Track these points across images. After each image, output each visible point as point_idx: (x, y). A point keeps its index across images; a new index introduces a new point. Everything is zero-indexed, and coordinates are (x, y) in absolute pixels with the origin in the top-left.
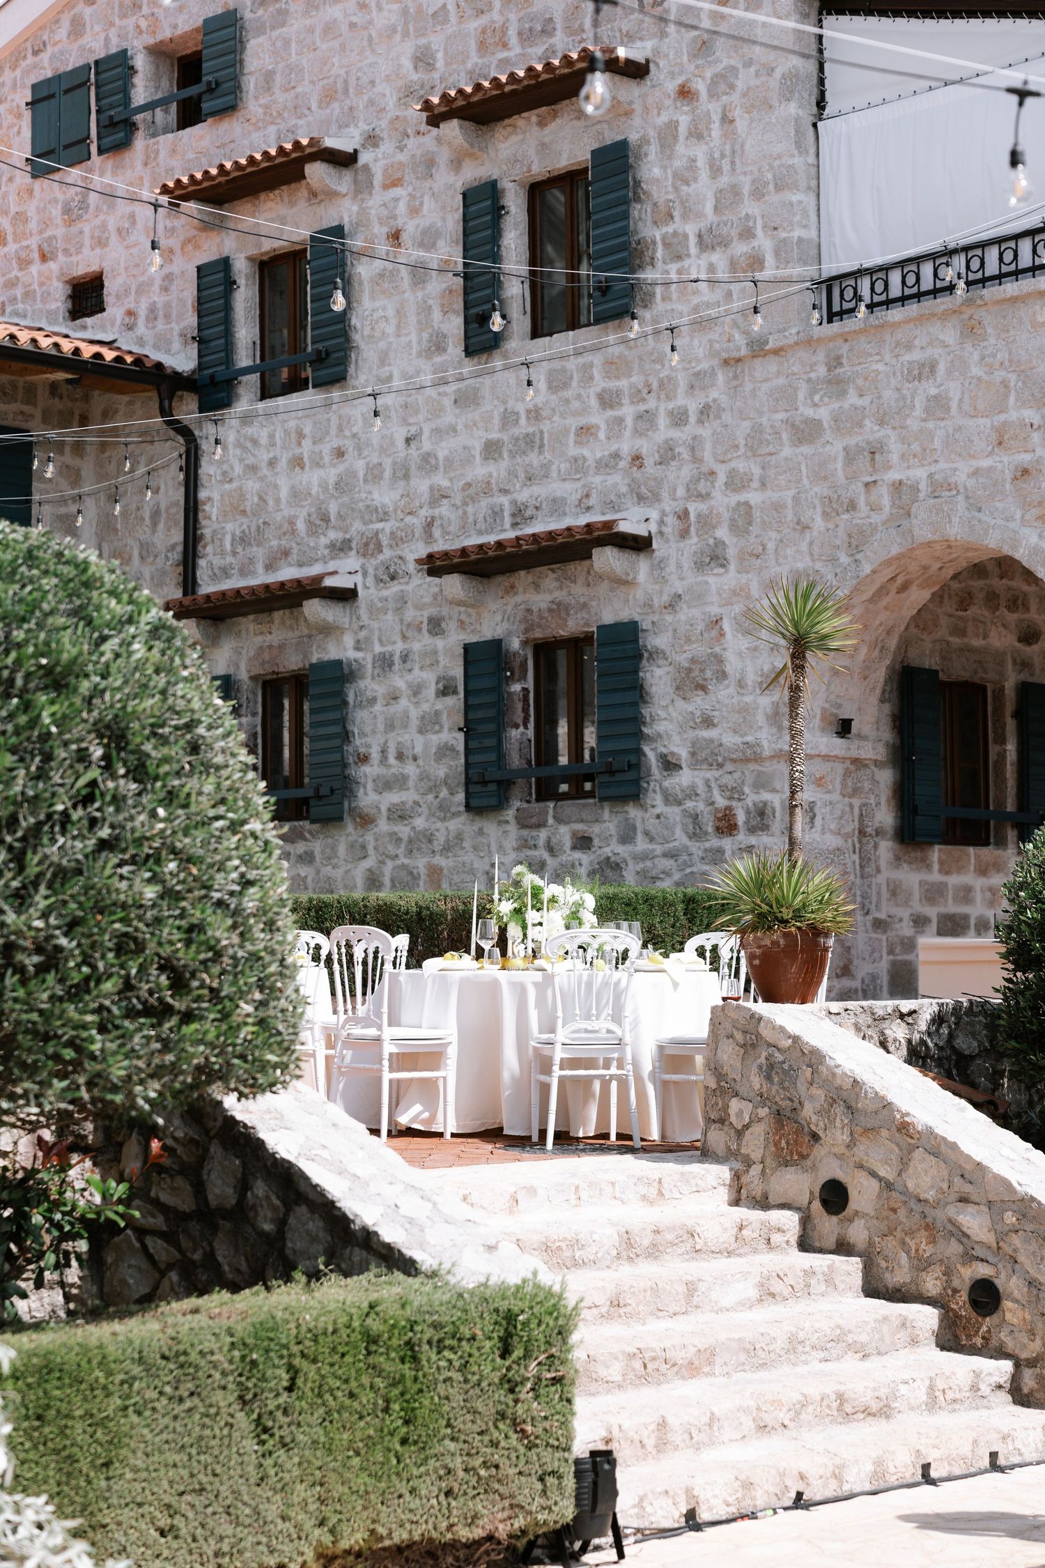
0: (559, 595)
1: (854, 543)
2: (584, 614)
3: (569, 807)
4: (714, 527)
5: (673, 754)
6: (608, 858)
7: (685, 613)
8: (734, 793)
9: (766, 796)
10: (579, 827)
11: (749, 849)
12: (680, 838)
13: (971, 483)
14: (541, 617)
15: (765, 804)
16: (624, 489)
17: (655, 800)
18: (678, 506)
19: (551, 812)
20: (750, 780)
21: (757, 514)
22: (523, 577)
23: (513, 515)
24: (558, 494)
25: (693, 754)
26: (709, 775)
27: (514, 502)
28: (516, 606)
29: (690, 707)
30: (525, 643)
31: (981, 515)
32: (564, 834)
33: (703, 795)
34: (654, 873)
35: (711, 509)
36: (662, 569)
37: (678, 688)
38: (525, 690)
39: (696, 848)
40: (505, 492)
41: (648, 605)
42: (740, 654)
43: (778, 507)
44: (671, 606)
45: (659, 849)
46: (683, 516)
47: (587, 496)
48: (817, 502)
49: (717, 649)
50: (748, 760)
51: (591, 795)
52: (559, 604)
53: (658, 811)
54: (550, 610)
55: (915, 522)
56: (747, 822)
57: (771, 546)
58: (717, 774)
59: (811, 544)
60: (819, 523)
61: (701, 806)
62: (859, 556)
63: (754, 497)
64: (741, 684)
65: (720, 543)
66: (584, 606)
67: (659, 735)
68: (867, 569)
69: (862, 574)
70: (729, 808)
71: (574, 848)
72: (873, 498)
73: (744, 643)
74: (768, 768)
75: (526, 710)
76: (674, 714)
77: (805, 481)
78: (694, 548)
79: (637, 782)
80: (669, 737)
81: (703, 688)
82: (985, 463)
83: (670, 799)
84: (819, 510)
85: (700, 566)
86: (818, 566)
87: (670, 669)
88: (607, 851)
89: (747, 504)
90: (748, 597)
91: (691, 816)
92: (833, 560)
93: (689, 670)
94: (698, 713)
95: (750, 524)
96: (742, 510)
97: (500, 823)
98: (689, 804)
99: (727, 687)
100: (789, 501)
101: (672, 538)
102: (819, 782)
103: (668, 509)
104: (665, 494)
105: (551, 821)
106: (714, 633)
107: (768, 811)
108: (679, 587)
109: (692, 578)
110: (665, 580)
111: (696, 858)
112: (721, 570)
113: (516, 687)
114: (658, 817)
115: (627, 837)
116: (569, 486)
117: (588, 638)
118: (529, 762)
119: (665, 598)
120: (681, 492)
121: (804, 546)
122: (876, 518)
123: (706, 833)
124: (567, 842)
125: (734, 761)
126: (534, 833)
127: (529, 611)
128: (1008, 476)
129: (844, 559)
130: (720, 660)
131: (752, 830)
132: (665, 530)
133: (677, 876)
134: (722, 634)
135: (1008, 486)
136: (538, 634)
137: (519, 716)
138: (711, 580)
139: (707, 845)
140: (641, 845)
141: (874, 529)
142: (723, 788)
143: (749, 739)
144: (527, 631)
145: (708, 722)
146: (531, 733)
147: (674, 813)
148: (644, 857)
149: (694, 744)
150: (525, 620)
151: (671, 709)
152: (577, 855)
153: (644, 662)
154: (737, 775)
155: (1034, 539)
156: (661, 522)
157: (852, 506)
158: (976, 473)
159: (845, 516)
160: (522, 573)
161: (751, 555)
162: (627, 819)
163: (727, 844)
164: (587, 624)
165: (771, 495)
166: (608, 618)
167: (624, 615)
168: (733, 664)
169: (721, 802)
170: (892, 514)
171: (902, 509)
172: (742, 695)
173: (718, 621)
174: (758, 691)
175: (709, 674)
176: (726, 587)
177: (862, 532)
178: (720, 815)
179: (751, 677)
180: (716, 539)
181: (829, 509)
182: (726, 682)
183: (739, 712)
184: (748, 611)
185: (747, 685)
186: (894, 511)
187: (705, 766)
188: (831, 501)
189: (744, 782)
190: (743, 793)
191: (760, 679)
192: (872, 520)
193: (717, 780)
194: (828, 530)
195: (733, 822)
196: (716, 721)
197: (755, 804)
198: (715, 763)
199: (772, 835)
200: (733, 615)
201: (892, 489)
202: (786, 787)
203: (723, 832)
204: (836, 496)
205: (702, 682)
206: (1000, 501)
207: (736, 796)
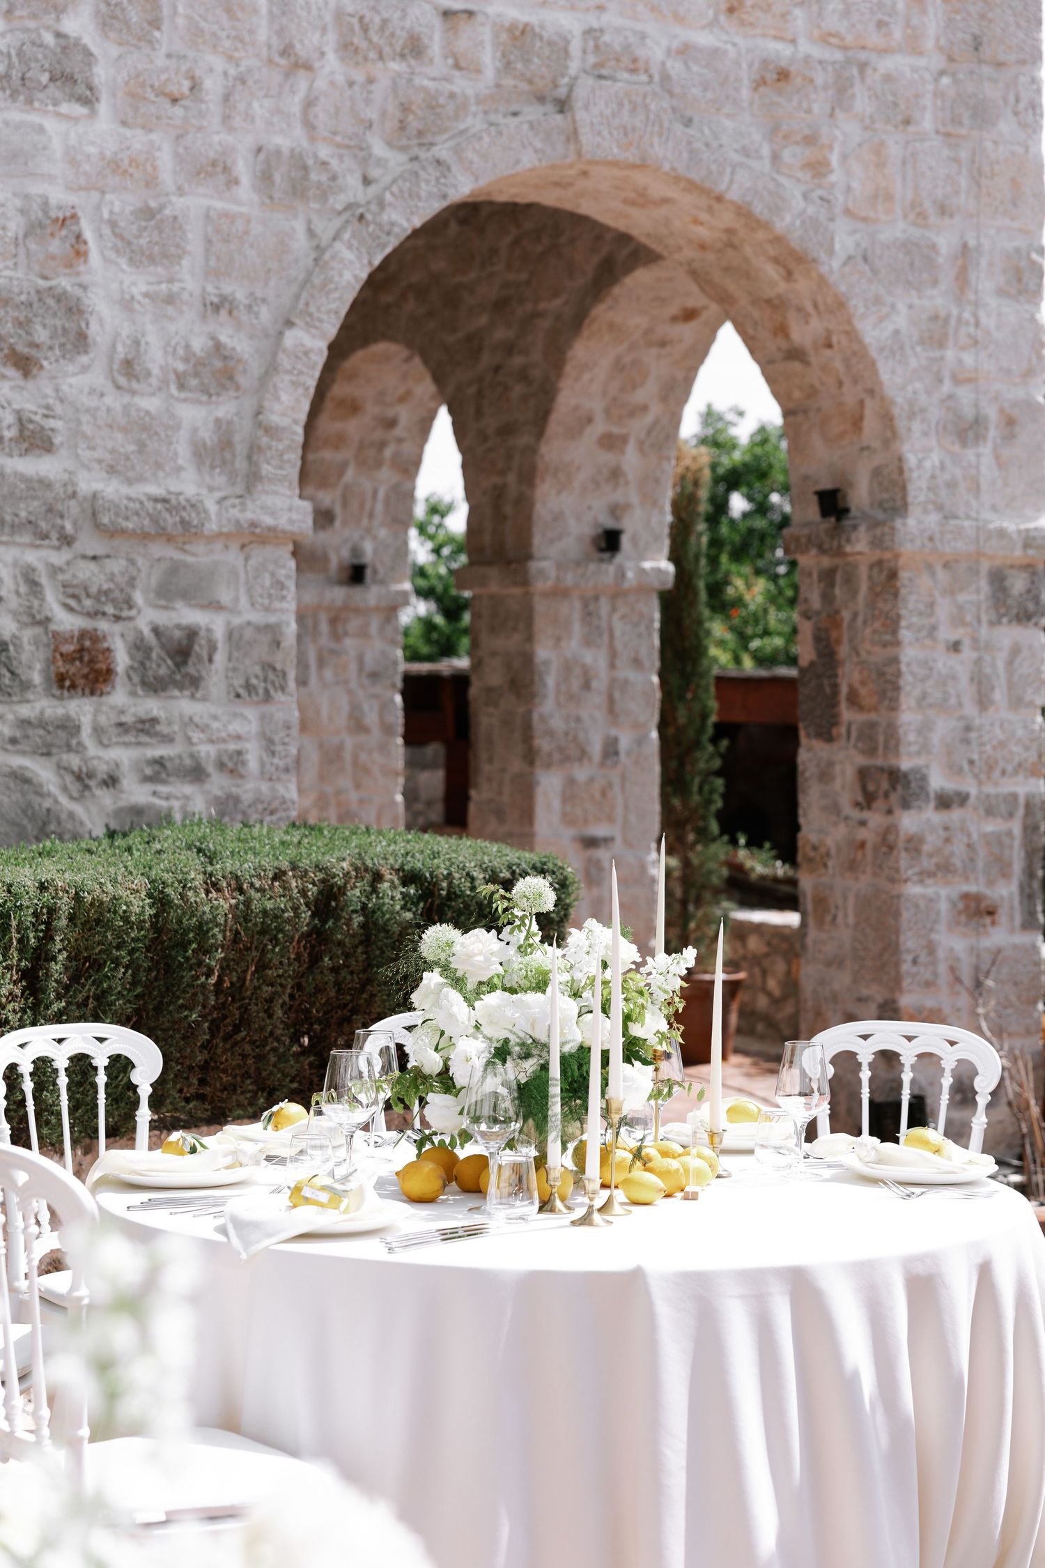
1: (414, 124)
4: (59, 8)
8: (105, 602)
11: (145, 728)
13: (676, 67)
15: (192, 634)
20: (150, 577)
26: (31, 557)
33: (14, 603)
42: (127, 304)
48: (328, 18)
49: (64, 283)
50: (154, 536)
55: (581, 115)
56: (137, 668)
57: (213, 86)
58: (59, 558)
59: (309, 104)
60: (332, 65)
62: (442, 153)
64: (129, 368)
65: (67, 44)
70: (91, 637)
72: (463, 43)
73: (138, 283)
81: (24, 363)
82: (704, 39)
84: (332, 38)
85: (17, 87)
86: (324, 152)
90: (151, 182)
92: (357, 149)
94: (8, 417)
95: (156, 24)
99: (85, 369)
106: (55, 246)
107: (200, 648)
112: (79, 110)
121: (294, 104)
122: (465, 86)
123: (26, 686)
125: (113, 533)
128: (746, 77)
129: (383, 152)
130: (74, 308)
131: (155, 686)
134: (79, 250)
135: (745, 93)
138: (50, 124)
139: (25, 711)
141: (462, 108)
142: (73, 594)
143: (157, 490)
145: (35, 440)
154: (116, 566)
157: (415, 48)
158: (685, 51)
159: (395, 66)
161: (160, 93)
163: (82, 709)
168: (106, 322)
169: (67, 622)
170: (498, 86)
171: (530, 82)
172: (133, 393)
173: (67, 220)
174: (173, 389)
175: (41, 335)
176: (92, 150)
177: (432, 105)
178: (69, 648)
179: (155, 358)
180: (59, 35)
181: (358, 40)
182: (84, 359)
183: (125, 430)
184: (148, 213)
185: (149, 374)
186: (509, 82)
187: (26, 538)
188: (365, 29)
189: (132, 582)
190: (130, 604)
191: (181, 367)
192: (456, 89)
193: (54, 571)
194: (351, 84)
195: (103, 666)
196: (57, 440)
197: (156, 631)
198: (54, 535)
199: (204, 699)
200: (106, 215)
201: (504, 36)
202: (244, 602)
203: (73, 686)
204: (377, 20)
205: (22, 349)
206: (728, 116)
207: (110, 610)
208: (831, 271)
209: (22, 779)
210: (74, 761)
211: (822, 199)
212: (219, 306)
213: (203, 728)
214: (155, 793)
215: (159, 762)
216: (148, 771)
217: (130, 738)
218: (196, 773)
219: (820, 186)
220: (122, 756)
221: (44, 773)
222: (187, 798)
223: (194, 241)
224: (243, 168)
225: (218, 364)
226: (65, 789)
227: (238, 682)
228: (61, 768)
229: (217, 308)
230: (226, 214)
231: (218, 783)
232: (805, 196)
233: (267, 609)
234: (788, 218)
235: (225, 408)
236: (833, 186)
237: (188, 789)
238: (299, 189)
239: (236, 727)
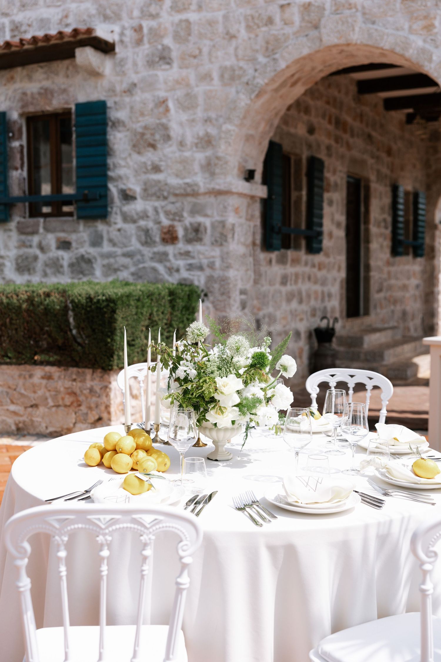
0: (47, 84)
1: (271, 47)
2: (64, 96)
3: (54, 222)
4: (162, 37)
5: (130, 189)
6: (82, 256)
7: (139, 97)
8: (177, 216)
9: (200, 219)
10: (62, 235)
11: (187, 254)
12: (135, 245)
13: (368, 3)
14: (33, 97)
15: (199, 224)
16: (93, 11)
17: (116, 219)
18: (135, 23)
19: (41, 225)
20: (187, 208)
21: (195, 29)
22: (19, 72)
23: (12, 30)
24: (45, 16)
25: (145, 190)
26: (157, 204)
27: (12, 22)
28: (15, 91)
29: (143, 159)
30: (21, 115)
31: (375, 27)
32: (51, 239)
33: (152, 217)
34: (116, 266)
35: (160, 25)
36: (122, 66)
37: (134, 146)
38: (22, 146)
39: (147, 251)
40: (6, 15)
41: (112, 90)
42: (181, 124)
43: (211, 23)
44: (130, 90)
45: (119, 251)
46: (139, 29)
47: (66, 16)
48: (242, 19)
49: (164, 121)
50: (187, 195)
51: (70, 214)
52: (46, 90)
53: (119, 226)
54: (40, 94)
55: (323, 31)
56: (185, 236)
57: (205, 50)
58: (163, 203)
59: (236, 49)
60: (243, 34)
61: (150, 224)
62: (277, 56)
63: (193, 16)
64: (182, 144)
65: (166, 48)
66: (65, 91)
67: (120, 177)
68: (283, 65)
69: (279, 69)
70: (172, 227)
71: (58, 248)
72: (287, 15)
73: (184, 117)
74: (202, 200)
75: (22, 159)
76: (131, 163)
77: (233, 4)
78: (146, 52)
79: (105, 206)
80: (128, 178)
81: (153, 146)
83: (126, 218)
84: (243, 25)
85: (151, 63)
86: (242, 64)
87: (128, 133)
88: (82, 251)
89: (187, 21)
90: (188, 85)
91: (143, 230)
92: (253, 60)
93: (143, 134)
94: (149, 163)
95: (189, 35)
96: (184, 25)
97: (5, 230)
98: (142, 223)
99: (171, 146)
100: (220, 19)
101: (129, 45)
102: (237, 211)
103: (127, 25)
104: (124, 15)
105: (41, 230)
106: (161, 109)
107: (202, 229)
108: (134, 78)
109: (144, 73)
110: (124, 74)
111: (147, 258)
112: (167, 67)
113: (16, 144)
114: (119, 230)
115: (96, 242)
116: (52, 10)
117: (67, 113)
118: (24, 192)
119: (125, 86)
120: (136, 13)
121: (231, 50)
122: (288, 30)
123: (155, 242)
124: (53, 244)
125: (176, 195)
126: (30, 238)
127: (25, 94)
129: (262, 59)
130: (165, 128)
131: (189, 241)
132: (126, 39)
133: (133, 269)
134: (167, 110)
136: (31, 109)
137: (18, 163)
138: (160, 73)
139: (156, 250)
140: (106, 248)
141: (287, 38)
142: (167, 213)
143: (188, 180)
144: (23, 107)
145: (156, 169)
146: (25, 174)
147: (130, 228)
148: (109, 255)
149: (145, 184)
150: (21, 100)
151: (129, 160)
152: (61, 253)
153: (109, 129)
154: (178, 205)
155: (420, 43)
156: (122, 34)
157: (270, 21)
159: (264, 29)
160: (19, 69)
161: (190, 56)
162: (96, 231)
163: (170, 249)
164: (67, 103)
165: (206, 15)
166: (82, 99)
167: (94, 96)
168: (175, 130)
169: (166, 222)
170: (301, 27)
171: (311, 22)
172: (183, 151)
173: (164, 101)
174: (194, 149)
175: (157, 137)
176: (171, 78)
177: (277, 40)
178: (165, 230)
179: (189, 140)
180: (163, 45)
181: (251, 24)
182: (170, 143)
183: (180, 162)
184: (187, 95)
185: (186, 145)
186: (304, 24)
187: (154, 198)
188: (253, 18)
189: (183, 209)
190: (182, 216)
191: (196, 141)
192: (285, 32)
193: (162, 207)
194: (250, 39)
195: (174, 235)
196: (162, 168)
197: (191, 224)
198: (161, 196)
199: (204, 245)
200: (176, 97)
201: (302, 9)
202: (215, 214)
203: (167, 242)
204: (257, 15)
205: (152, 142)
206: (391, 16)
207: (177, 218)
208: (431, 68)
209: (154, 270)
210: (168, 264)
211: (432, 40)
212: (207, 120)
213: (203, 254)
214: (190, 275)
215: (190, 265)
216: (188, 267)
217: (183, 257)
218: (201, 268)
219: (431, 35)
220: (181, 263)
221: (160, 268)
222: (199, 276)
223: (201, 100)
224: (215, 75)
225: (206, 139)
226: (167, 273)
227: (213, 239)
228: (165, 267)
229: (206, 121)
230: (211, 91)
231: (208, 272)
232: (425, 41)
233: (222, 216)
234: (411, 51)
235: (209, 153)
236: (436, 33)
237: (199, 273)
238: (232, 78)
239: (213, 254)
